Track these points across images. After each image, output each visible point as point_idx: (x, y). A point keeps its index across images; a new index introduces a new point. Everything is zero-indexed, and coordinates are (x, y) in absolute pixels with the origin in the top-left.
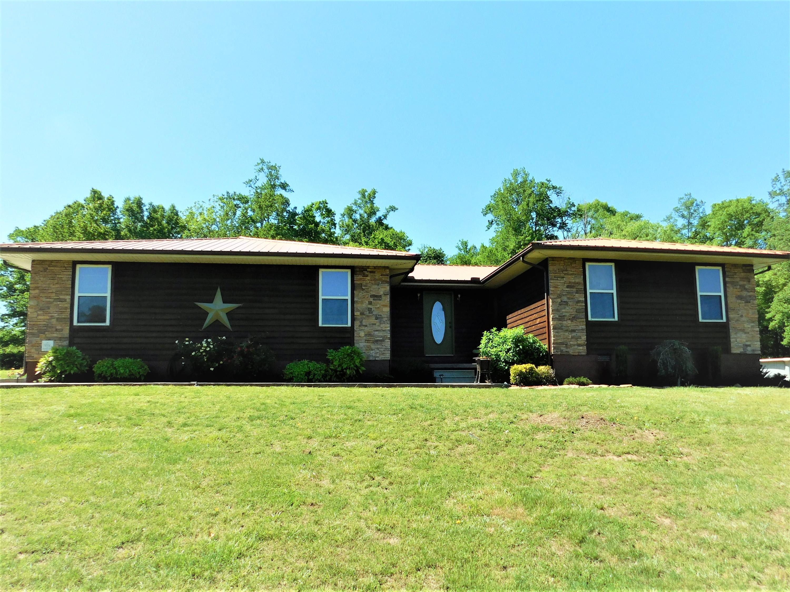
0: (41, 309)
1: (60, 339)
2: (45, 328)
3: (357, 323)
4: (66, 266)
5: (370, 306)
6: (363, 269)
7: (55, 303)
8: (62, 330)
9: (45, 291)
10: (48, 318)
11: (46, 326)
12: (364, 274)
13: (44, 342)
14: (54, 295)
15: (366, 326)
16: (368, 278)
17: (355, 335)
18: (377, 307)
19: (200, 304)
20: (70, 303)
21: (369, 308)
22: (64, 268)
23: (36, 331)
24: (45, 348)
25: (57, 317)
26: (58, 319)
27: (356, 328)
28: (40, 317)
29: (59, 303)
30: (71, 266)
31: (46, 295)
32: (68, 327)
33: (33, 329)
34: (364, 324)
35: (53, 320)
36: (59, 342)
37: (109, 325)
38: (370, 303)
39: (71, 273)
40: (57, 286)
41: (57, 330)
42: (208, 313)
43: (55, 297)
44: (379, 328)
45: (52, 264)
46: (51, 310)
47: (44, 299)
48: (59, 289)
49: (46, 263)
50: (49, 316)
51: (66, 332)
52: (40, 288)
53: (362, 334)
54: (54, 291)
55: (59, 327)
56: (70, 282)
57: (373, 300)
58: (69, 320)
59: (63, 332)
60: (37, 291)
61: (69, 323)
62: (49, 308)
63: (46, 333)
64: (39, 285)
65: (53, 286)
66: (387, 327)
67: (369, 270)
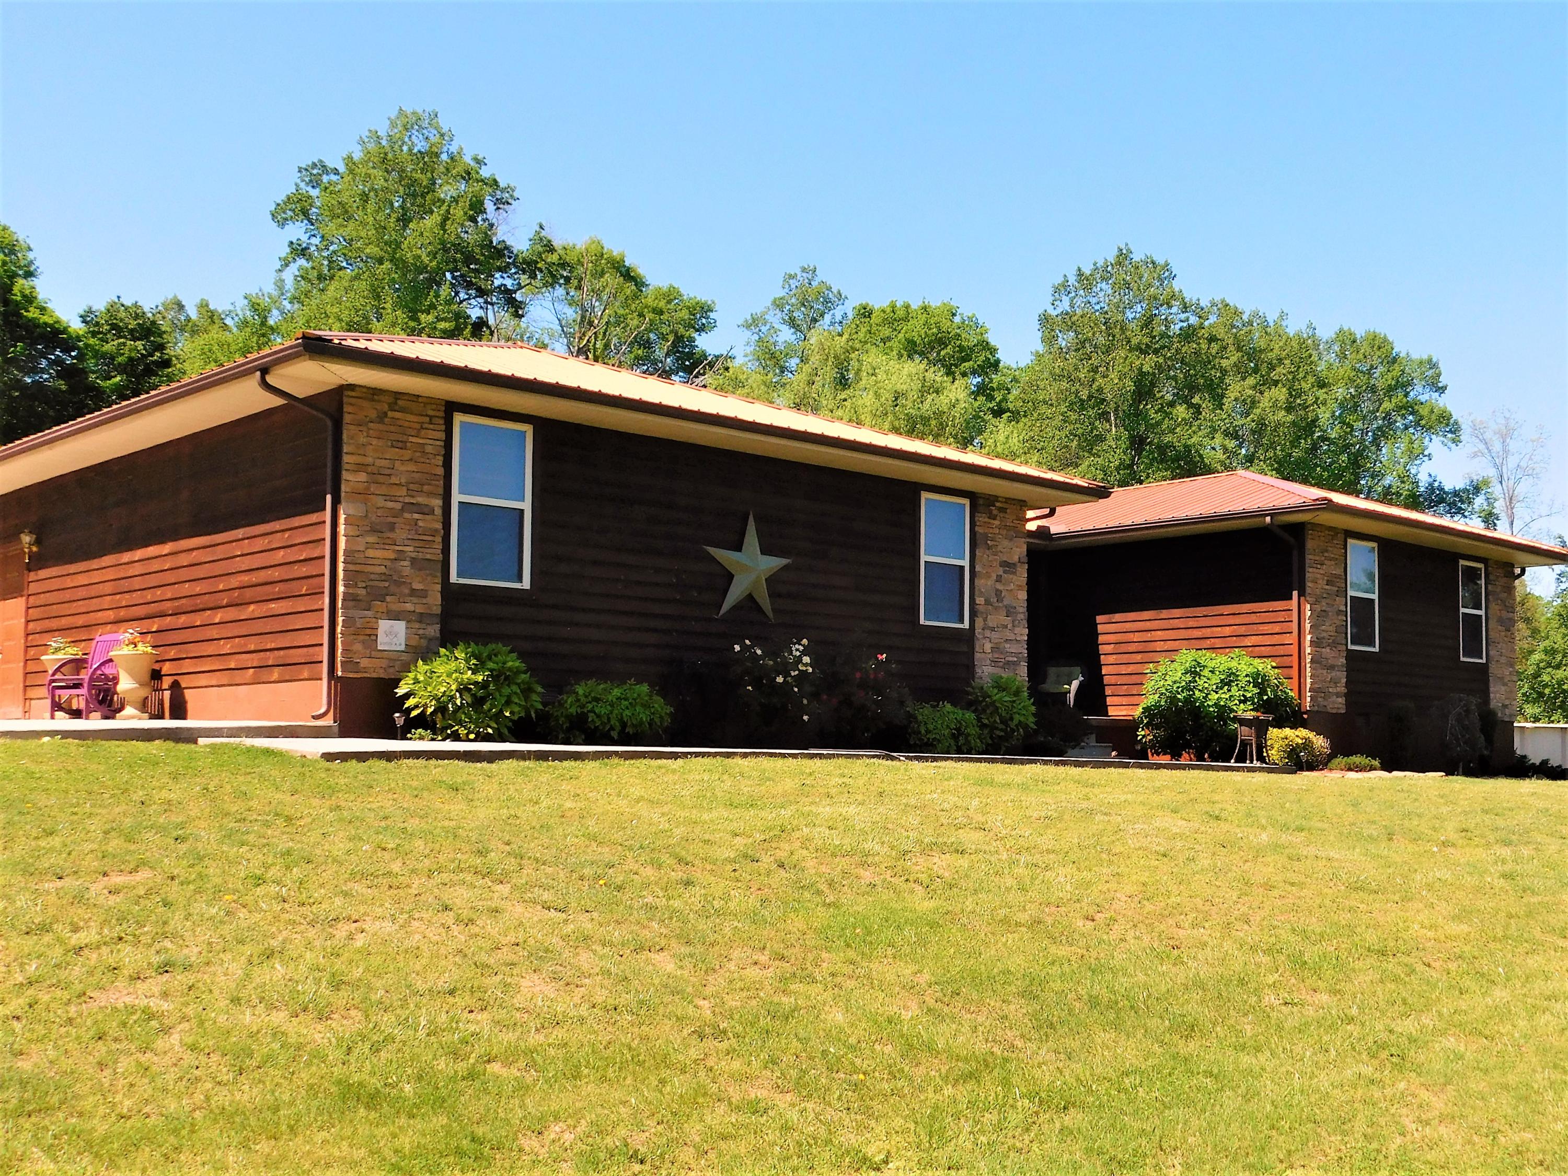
0: (374, 530)
1: (422, 618)
2: (387, 584)
3: (979, 622)
4: (431, 413)
5: (999, 586)
6: (991, 500)
7: (407, 515)
8: (423, 594)
9: (381, 479)
10: (393, 556)
11: (386, 577)
12: (991, 512)
13: (384, 625)
14: (403, 491)
15: (993, 629)
16: (997, 522)
17: (977, 648)
18: (1009, 588)
19: (712, 550)
20: (441, 518)
21: (997, 590)
22: (428, 419)
23: (363, 592)
24: (387, 640)
25: (414, 555)
26: (413, 561)
27: (979, 633)
28: (371, 553)
29: (416, 516)
30: (442, 414)
31: (383, 490)
32: (439, 587)
33: (356, 586)
34: (991, 625)
35: (402, 563)
36: (417, 625)
37: (529, 588)
38: (999, 579)
39: (442, 436)
40: (411, 467)
41: (413, 593)
42: (731, 577)
43: (407, 500)
44: (1012, 637)
45: (400, 402)
46: (400, 534)
47: (380, 502)
48: (415, 475)
49: (382, 398)
50: (394, 551)
51: (435, 600)
52: (369, 469)
53: (988, 647)
54: (403, 481)
55: (417, 586)
56: (440, 460)
57: (1005, 572)
58: (439, 566)
59: (429, 600)
60: (362, 477)
61: (439, 574)
62: (392, 527)
63: (388, 598)
64: (369, 460)
65: (403, 468)
66: (1023, 633)
67: (998, 504)
